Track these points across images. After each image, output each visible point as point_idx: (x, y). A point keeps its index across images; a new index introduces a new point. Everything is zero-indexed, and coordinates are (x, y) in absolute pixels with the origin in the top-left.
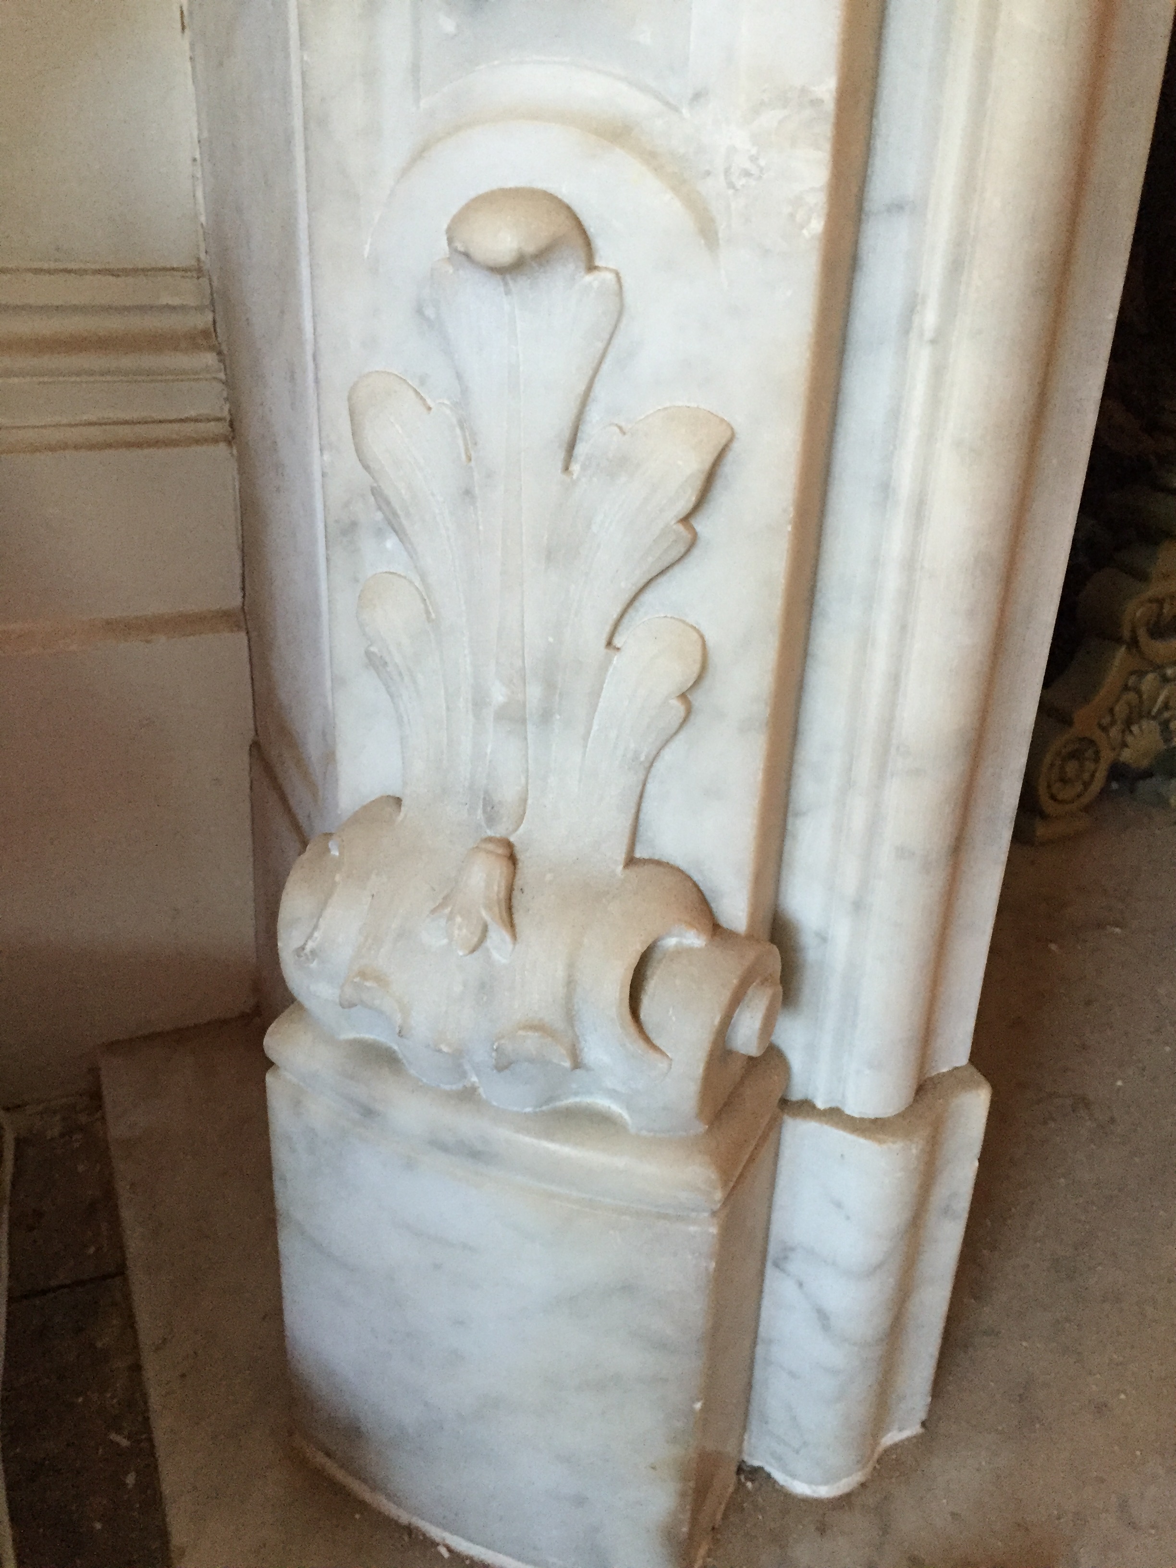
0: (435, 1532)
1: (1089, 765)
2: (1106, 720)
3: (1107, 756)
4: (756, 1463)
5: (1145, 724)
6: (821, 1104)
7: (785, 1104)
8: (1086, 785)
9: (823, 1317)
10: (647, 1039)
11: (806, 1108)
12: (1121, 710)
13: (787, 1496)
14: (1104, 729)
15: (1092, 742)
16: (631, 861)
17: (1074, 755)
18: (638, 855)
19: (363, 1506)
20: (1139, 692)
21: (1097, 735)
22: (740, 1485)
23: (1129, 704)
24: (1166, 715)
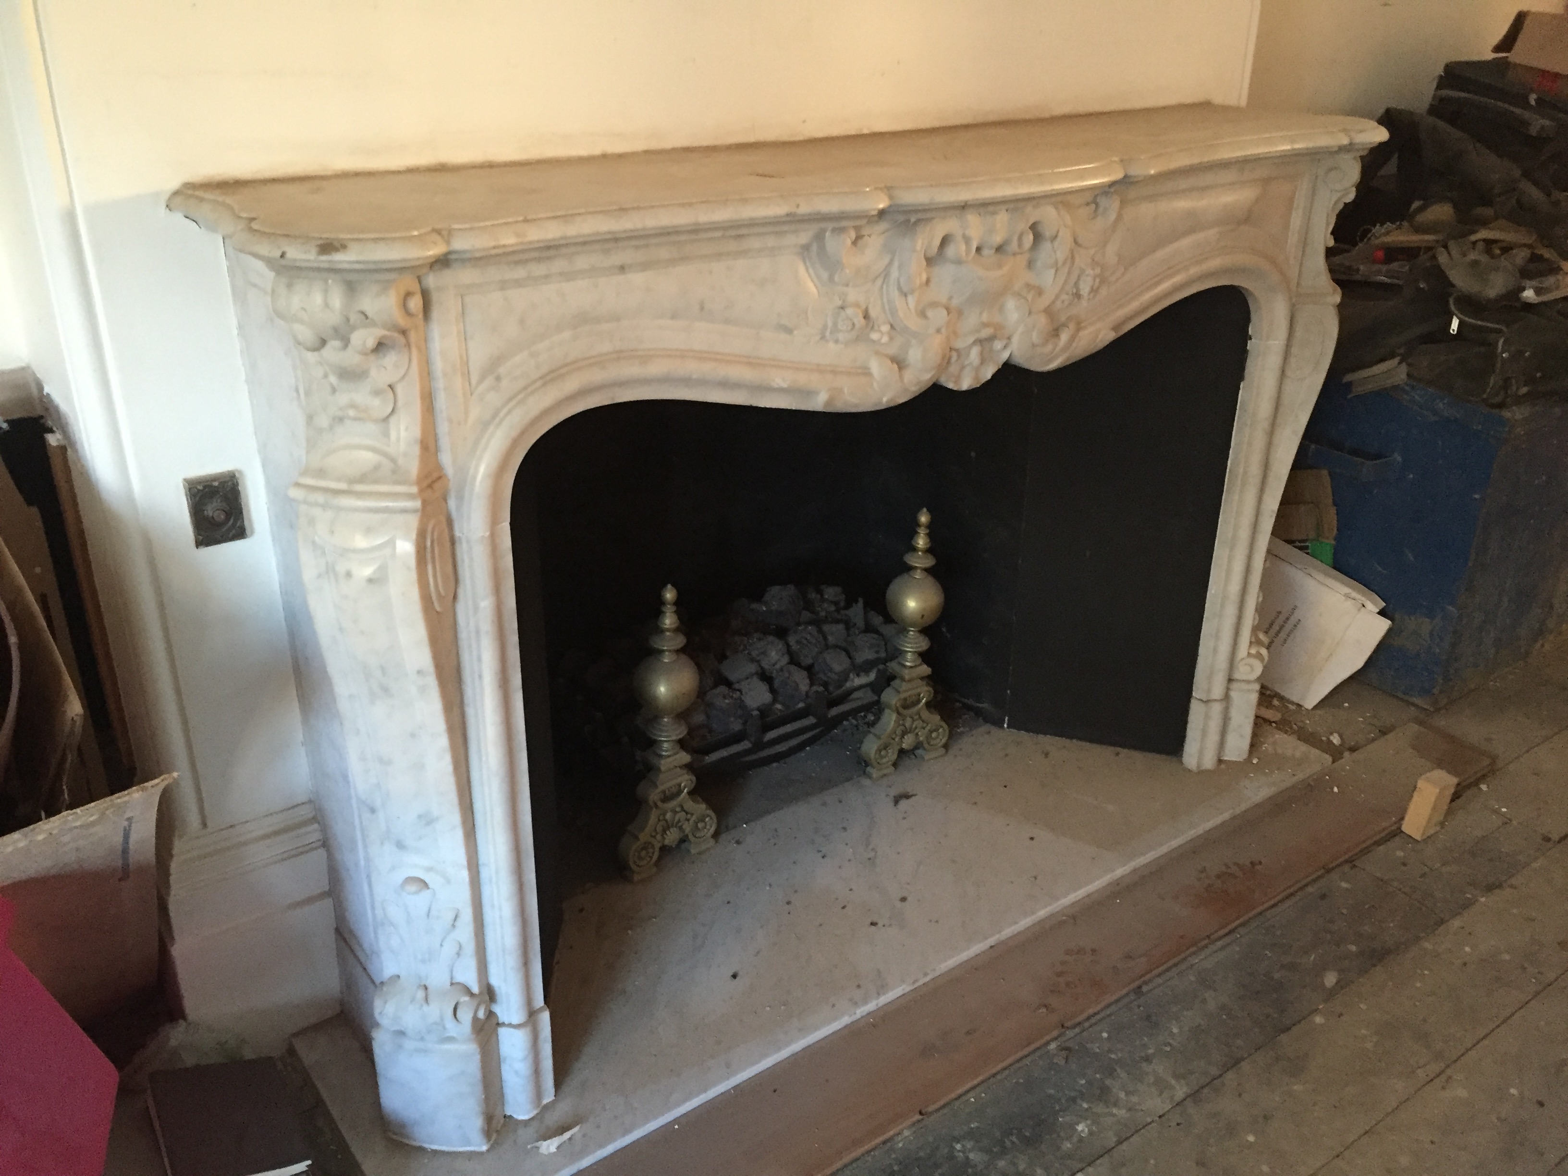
0: (426, 1146)
1: (651, 850)
2: (654, 834)
3: (658, 846)
4: (509, 1114)
5: (671, 830)
6: (506, 1023)
7: (498, 1024)
8: (651, 857)
9: (516, 1072)
10: (458, 1021)
11: (503, 1024)
12: (659, 829)
13: (516, 1120)
14: (654, 837)
15: (650, 843)
16: (452, 984)
17: (643, 849)
18: (453, 982)
19: (407, 1145)
20: (666, 821)
21: (652, 840)
22: (505, 1121)
23: (663, 826)
24: (680, 824)
